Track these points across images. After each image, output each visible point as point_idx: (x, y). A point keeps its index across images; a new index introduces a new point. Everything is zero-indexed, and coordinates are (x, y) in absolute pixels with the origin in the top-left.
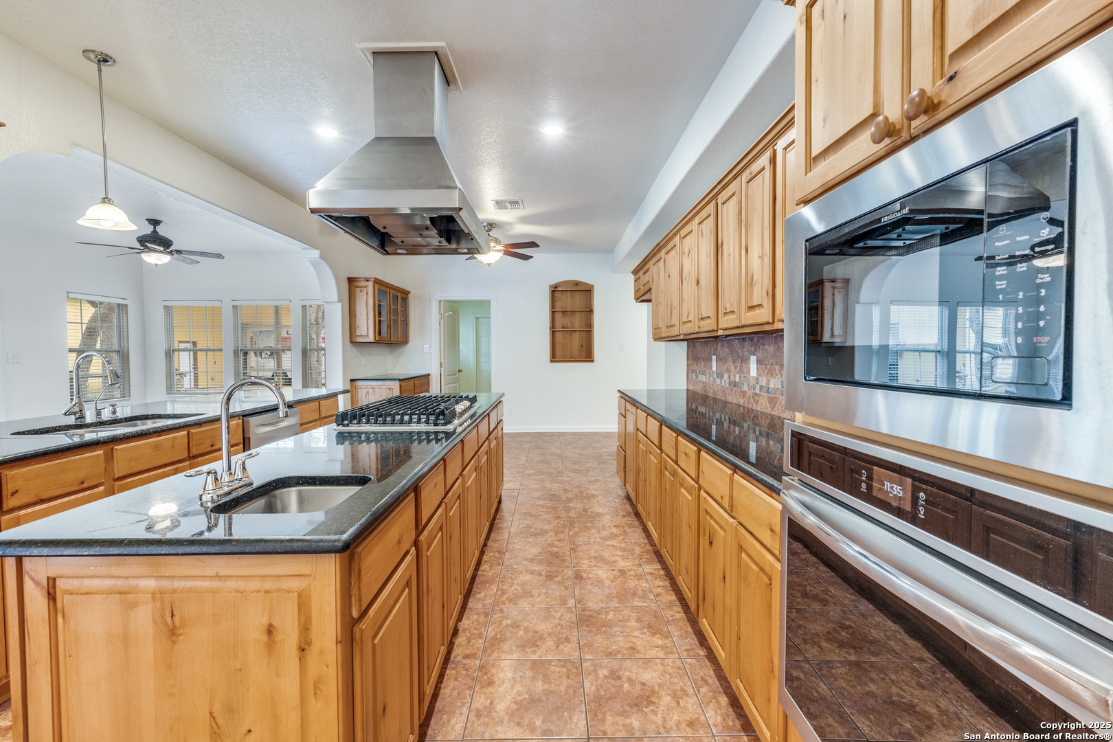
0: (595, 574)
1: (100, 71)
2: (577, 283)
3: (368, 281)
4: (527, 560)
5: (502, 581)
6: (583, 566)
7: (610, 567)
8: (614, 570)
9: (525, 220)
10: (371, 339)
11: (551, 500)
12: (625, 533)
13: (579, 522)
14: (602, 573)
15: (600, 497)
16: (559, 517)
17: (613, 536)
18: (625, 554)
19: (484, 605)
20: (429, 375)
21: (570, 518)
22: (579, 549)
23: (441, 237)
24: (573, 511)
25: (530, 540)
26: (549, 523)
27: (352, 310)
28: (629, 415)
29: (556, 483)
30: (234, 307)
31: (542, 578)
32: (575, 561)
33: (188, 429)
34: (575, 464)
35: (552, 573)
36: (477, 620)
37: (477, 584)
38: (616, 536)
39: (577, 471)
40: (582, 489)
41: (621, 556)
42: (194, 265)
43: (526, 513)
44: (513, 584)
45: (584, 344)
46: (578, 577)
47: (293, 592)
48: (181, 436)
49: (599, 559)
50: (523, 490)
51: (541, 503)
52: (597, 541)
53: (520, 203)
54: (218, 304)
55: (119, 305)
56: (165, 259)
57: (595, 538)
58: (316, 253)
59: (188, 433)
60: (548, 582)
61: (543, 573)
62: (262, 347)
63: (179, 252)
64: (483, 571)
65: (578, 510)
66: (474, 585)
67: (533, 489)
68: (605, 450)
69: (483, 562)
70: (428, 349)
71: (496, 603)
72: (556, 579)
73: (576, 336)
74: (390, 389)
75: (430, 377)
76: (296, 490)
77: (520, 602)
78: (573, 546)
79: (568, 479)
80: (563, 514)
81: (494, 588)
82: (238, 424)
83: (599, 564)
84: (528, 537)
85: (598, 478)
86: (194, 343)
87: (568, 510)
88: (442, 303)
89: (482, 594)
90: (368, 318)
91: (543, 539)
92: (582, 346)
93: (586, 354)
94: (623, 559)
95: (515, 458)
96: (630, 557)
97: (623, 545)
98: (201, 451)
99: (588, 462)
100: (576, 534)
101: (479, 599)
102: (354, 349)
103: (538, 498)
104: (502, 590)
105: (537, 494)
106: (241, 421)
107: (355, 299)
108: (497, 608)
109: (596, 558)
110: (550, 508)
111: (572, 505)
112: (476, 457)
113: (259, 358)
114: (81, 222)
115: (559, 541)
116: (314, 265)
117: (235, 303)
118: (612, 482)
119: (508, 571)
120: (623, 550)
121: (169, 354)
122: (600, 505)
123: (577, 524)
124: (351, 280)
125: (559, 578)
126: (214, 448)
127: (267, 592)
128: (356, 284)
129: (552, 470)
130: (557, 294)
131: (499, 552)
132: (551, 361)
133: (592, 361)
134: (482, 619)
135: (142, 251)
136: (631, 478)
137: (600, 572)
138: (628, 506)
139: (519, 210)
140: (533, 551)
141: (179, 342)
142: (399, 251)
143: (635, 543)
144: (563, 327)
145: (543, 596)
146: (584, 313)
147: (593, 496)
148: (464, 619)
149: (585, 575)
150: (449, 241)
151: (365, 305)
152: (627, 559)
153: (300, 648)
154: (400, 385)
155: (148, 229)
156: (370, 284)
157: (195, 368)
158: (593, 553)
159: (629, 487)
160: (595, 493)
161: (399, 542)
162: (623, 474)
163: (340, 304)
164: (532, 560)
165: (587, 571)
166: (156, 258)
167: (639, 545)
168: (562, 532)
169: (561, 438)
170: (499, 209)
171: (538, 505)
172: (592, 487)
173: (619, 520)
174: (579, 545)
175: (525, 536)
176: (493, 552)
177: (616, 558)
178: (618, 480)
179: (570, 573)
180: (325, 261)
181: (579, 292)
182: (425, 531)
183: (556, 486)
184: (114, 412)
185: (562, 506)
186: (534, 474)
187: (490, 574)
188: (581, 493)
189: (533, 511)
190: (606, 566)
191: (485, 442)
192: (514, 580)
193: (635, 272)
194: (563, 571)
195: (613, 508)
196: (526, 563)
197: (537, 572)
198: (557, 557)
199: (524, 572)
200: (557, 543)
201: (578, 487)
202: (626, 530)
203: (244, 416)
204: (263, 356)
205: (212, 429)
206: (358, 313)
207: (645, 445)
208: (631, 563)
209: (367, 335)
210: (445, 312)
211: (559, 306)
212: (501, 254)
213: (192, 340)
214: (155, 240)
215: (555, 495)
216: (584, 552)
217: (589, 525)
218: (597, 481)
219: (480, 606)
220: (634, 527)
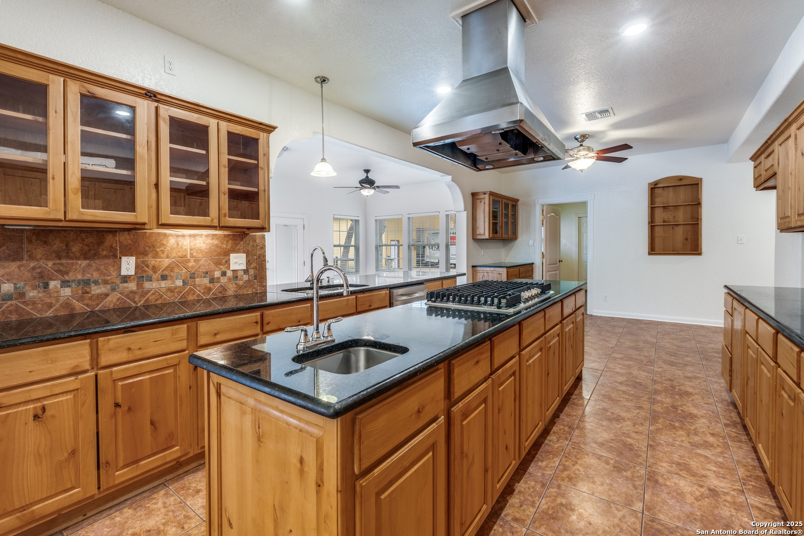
0: (676, 484)
1: (322, 87)
2: (681, 178)
3: (485, 194)
4: (596, 443)
5: (566, 457)
6: (660, 468)
7: (697, 480)
8: (702, 486)
9: (617, 126)
10: (487, 236)
11: (635, 387)
12: (726, 446)
13: (664, 418)
14: (685, 485)
15: (697, 397)
16: (640, 408)
17: (707, 445)
18: (722, 471)
19: (543, 475)
20: (533, 264)
21: (654, 411)
22: (659, 448)
23: (516, 150)
24: (660, 404)
25: (604, 423)
26: (628, 410)
27: (474, 216)
28: (736, 314)
29: (644, 371)
30: (409, 218)
31: (608, 467)
32: (652, 460)
33: (356, 294)
34: (671, 355)
35: (621, 465)
36: (533, 487)
37: (541, 452)
38: (712, 446)
39: (672, 364)
40: (675, 383)
41: (714, 472)
42: (387, 194)
43: (604, 395)
44: (576, 463)
45: (689, 237)
46: (652, 479)
47: (314, 437)
48: (352, 299)
49: (684, 467)
50: (607, 372)
51: (624, 388)
52: (684, 445)
53: (610, 110)
54: (401, 216)
55: (355, 220)
56: (372, 191)
57: (682, 441)
58: (450, 178)
59: (356, 297)
60: (615, 474)
61: (611, 462)
62: (433, 243)
63: (378, 187)
64: (550, 441)
65: (665, 405)
66: (539, 452)
67: (618, 373)
68: (712, 346)
69: (552, 432)
70: (532, 243)
71: (555, 477)
72: (625, 473)
73: (680, 231)
74: (499, 274)
75: (534, 266)
76: (365, 350)
77: (580, 484)
78: (651, 443)
79: (660, 370)
80: (646, 405)
81: (557, 461)
82: (386, 293)
83: (682, 473)
84: (602, 420)
85: (698, 375)
86: (398, 241)
87: (654, 402)
88: (545, 207)
89: (544, 463)
90: (484, 222)
91: (618, 426)
92: (687, 239)
93: (693, 246)
94: (718, 477)
95: (605, 340)
96: (727, 477)
97: (721, 460)
98: (363, 309)
99: (687, 356)
100: (658, 430)
101: (540, 467)
102: (476, 245)
103: (621, 383)
104: (564, 465)
105: (621, 379)
106: (388, 291)
107: (476, 208)
108: (555, 482)
109: (679, 464)
110: (632, 395)
111: (659, 398)
112: (541, 339)
113: (431, 250)
114: (312, 174)
115: (636, 432)
116: (449, 187)
117: (409, 216)
118: (716, 382)
119: (574, 448)
120: (720, 466)
121: (378, 248)
122: (695, 406)
123: (662, 420)
124: (474, 195)
125: (629, 474)
126: (371, 308)
127: (301, 431)
128: (477, 197)
129: (642, 358)
130: (657, 191)
131: (570, 427)
132: (650, 254)
133: (700, 254)
134: (538, 487)
135: (361, 189)
136: (737, 382)
137: (682, 483)
138: (734, 415)
139: (609, 118)
140: (605, 436)
141: (391, 240)
142: (487, 167)
143: (738, 461)
144: (664, 222)
145: (606, 487)
146: (689, 207)
147: (688, 394)
148: (522, 481)
149: (661, 480)
150: (525, 152)
151: (483, 212)
152: (724, 478)
153: (317, 483)
154: (507, 271)
155: (363, 176)
156: (487, 196)
157: (398, 256)
158: (676, 457)
159: (736, 394)
160: (691, 390)
161: (419, 411)
162: (728, 378)
163: (466, 212)
164: (601, 445)
165: (665, 477)
166: (367, 192)
167: (745, 466)
168: (642, 424)
169: (659, 327)
170: (589, 120)
171: (620, 390)
172: (688, 383)
173: (718, 428)
174: (659, 444)
175: (599, 418)
176: (564, 425)
177: (708, 473)
178: (723, 383)
179: (643, 472)
180: (455, 183)
181: (684, 187)
182: (460, 403)
183: (643, 374)
184: (328, 282)
185: (647, 396)
186: (621, 359)
187: (556, 446)
188: (673, 387)
189: (613, 395)
190: (692, 478)
191: (557, 325)
192: (578, 459)
193: (754, 158)
194: (634, 467)
195: (713, 412)
196: (594, 445)
197: (604, 458)
198: (631, 450)
199: (591, 454)
200: (633, 435)
201: (670, 380)
202: (727, 443)
203: (390, 288)
204: (433, 249)
205: (370, 296)
206: (478, 218)
207: (755, 351)
208: (729, 485)
209: (484, 234)
210: (547, 214)
211: (659, 202)
212: (594, 160)
213: (397, 239)
214: (368, 182)
215: (641, 384)
216: (665, 453)
217: (677, 424)
218: (695, 378)
219: (539, 474)
220: (740, 441)
